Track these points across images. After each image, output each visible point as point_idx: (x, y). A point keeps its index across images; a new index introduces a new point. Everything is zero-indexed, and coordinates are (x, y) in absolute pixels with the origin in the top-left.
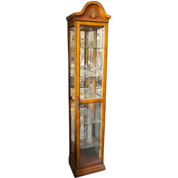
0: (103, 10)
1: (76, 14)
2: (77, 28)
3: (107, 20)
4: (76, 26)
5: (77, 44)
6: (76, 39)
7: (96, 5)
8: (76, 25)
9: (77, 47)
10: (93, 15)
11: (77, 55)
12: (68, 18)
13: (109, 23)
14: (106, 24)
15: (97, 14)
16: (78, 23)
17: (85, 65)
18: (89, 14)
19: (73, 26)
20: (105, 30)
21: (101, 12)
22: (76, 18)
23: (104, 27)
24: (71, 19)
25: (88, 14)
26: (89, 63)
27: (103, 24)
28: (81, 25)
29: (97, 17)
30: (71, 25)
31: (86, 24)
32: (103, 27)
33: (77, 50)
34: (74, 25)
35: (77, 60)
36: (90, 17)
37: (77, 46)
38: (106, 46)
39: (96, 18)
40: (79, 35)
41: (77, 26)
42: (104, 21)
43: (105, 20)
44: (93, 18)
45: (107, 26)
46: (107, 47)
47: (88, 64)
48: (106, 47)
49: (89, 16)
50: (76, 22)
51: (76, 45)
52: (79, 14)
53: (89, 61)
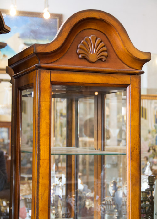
0: (124, 37)
1: (39, 50)
2: (42, 94)
3: (136, 66)
4: (37, 87)
5: (41, 143)
6: (39, 127)
7: (102, 20)
8: (38, 82)
9: (42, 151)
10: (93, 53)
11: (41, 180)
12: (15, 60)
13: (142, 76)
14: (133, 77)
15: (105, 49)
16: (46, 78)
17: (69, 196)
18: (80, 48)
19: (29, 86)
20: (132, 97)
21: (118, 42)
22: (37, 61)
23: (128, 89)
24: (22, 63)
25: (78, 48)
26: (81, 187)
27: (126, 79)
28: (53, 83)
29: (106, 57)
30: (23, 83)
31: (71, 80)
32: (124, 87)
33: (41, 161)
34: (31, 82)
35: (40, 198)
36: (84, 58)
37: (41, 148)
38: (137, 147)
39: (101, 59)
40: (48, 113)
41: (42, 86)
42: (127, 69)
43: (132, 65)
44: (93, 62)
45: (136, 85)
46: (138, 151)
47: (77, 193)
48: (136, 151)
49: (80, 54)
50: (40, 75)
51: (39, 146)
52: (48, 50)
53: (80, 181)
